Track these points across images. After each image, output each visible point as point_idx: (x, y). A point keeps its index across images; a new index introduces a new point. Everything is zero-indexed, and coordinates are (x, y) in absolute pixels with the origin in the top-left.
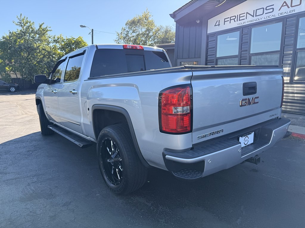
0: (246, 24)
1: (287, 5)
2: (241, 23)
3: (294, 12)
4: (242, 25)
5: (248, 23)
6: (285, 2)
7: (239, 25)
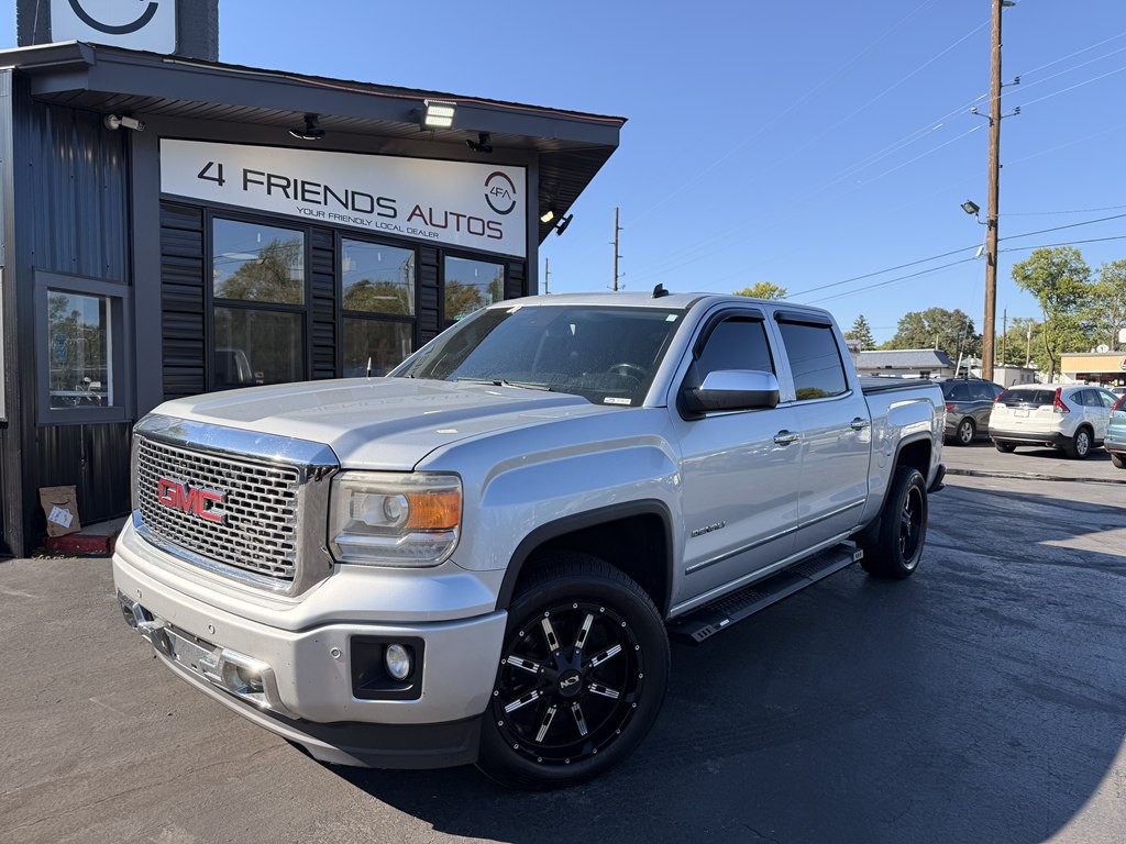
0: (326, 219)
1: (422, 215)
2: (311, 212)
3: (435, 239)
4: (310, 217)
5: (332, 220)
6: (417, 207)
7: (302, 215)
